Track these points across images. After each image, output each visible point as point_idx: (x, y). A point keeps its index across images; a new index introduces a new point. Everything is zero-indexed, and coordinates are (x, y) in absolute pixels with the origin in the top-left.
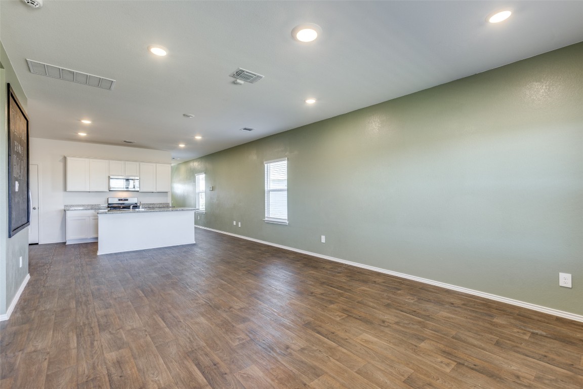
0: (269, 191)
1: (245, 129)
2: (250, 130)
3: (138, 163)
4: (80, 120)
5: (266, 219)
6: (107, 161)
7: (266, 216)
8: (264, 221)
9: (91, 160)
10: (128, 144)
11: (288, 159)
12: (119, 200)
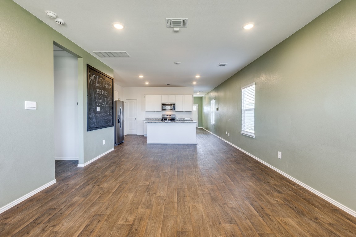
0: (245, 111)
1: (220, 65)
2: (224, 65)
3: (175, 95)
4: (139, 76)
5: (242, 132)
6: (161, 96)
7: (242, 129)
8: (241, 133)
9: (155, 95)
10: (168, 85)
11: (255, 84)
12: (167, 116)
